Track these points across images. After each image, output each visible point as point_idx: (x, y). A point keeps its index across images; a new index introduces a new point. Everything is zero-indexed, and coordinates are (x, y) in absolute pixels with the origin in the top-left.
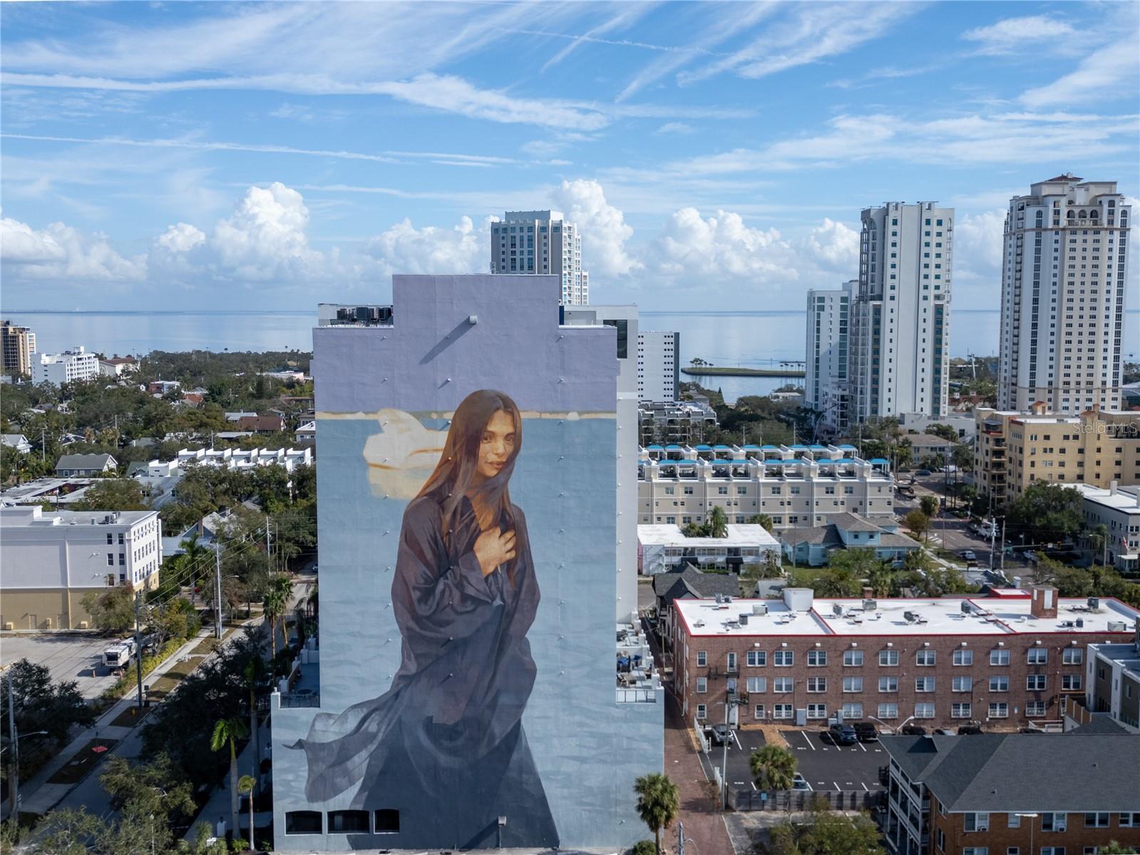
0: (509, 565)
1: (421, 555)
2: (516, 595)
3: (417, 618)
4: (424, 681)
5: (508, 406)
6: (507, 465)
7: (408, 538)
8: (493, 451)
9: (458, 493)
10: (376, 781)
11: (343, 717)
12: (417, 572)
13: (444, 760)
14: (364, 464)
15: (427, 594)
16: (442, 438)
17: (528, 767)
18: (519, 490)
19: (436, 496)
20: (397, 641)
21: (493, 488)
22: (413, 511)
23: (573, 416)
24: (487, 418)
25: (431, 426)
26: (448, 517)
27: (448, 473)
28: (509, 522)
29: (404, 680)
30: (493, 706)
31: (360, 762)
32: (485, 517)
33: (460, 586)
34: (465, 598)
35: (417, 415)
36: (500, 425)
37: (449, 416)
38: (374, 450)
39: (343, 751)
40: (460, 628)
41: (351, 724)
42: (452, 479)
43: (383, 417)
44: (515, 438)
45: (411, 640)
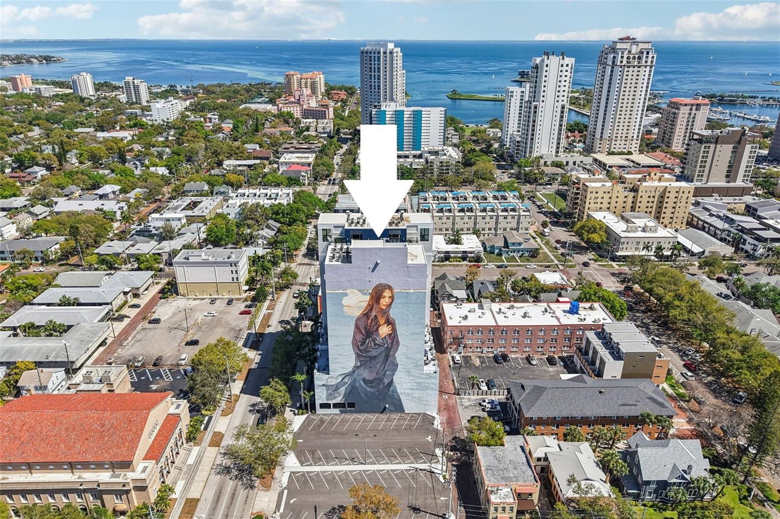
0: (390, 335)
1: (361, 332)
2: (392, 343)
3: (360, 350)
4: (362, 368)
5: (390, 288)
6: (389, 306)
7: (357, 327)
8: (385, 301)
9: (373, 314)
10: (346, 396)
11: (337, 378)
12: (359, 337)
13: (368, 389)
14: (342, 306)
15: (363, 343)
16: (368, 298)
17: (395, 391)
18: (393, 313)
19: (366, 315)
20: (354, 356)
21: (385, 312)
22: (358, 319)
23: (412, 291)
24: (383, 292)
25: (365, 294)
26: (370, 321)
27: (370, 307)
28: (389, 322)
29: (356, 368)
30: (384, 375)
31: (342, 390)
32: (382, 321)
33: (374, 341)
34: (375, 344)
35: (360, 291)
36: (387, 293)
37: (370, 291)
38: (345, 301)
39: (337, 388)
40: (374, 353)
41: (340, 379)
42: (371, 310)
43: (348, 291)
44: (392, 298)
45: (358, 356)
